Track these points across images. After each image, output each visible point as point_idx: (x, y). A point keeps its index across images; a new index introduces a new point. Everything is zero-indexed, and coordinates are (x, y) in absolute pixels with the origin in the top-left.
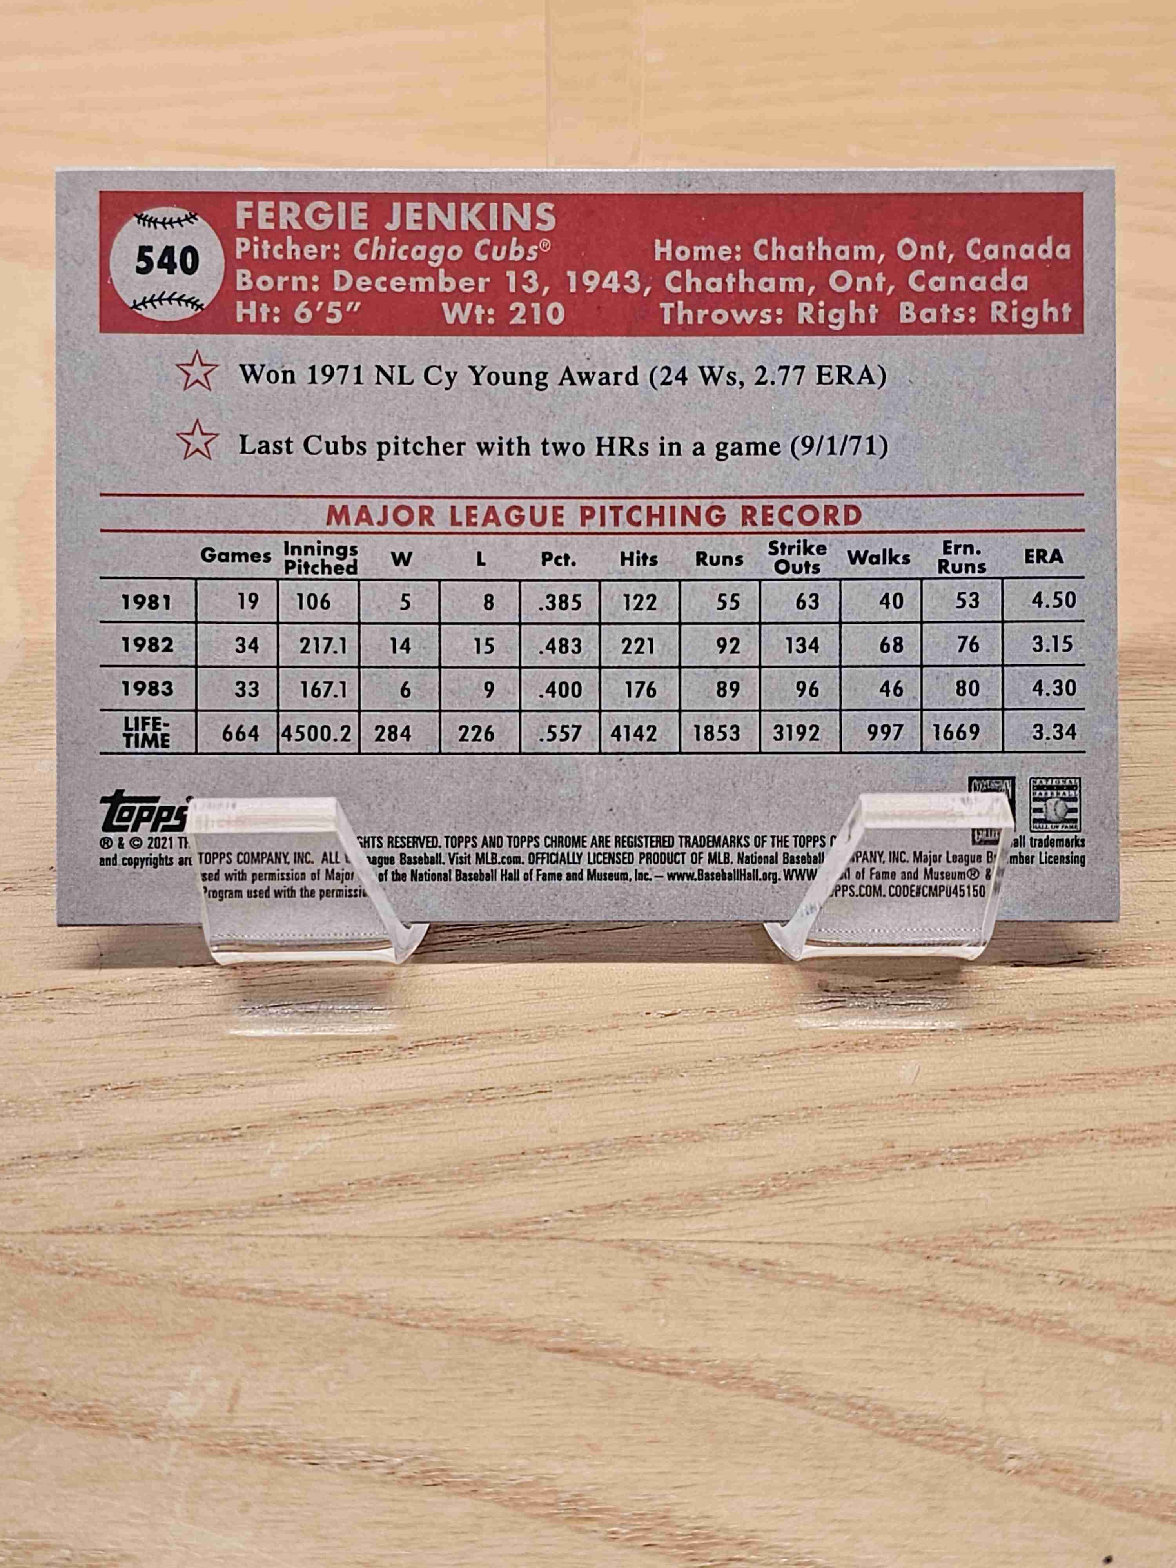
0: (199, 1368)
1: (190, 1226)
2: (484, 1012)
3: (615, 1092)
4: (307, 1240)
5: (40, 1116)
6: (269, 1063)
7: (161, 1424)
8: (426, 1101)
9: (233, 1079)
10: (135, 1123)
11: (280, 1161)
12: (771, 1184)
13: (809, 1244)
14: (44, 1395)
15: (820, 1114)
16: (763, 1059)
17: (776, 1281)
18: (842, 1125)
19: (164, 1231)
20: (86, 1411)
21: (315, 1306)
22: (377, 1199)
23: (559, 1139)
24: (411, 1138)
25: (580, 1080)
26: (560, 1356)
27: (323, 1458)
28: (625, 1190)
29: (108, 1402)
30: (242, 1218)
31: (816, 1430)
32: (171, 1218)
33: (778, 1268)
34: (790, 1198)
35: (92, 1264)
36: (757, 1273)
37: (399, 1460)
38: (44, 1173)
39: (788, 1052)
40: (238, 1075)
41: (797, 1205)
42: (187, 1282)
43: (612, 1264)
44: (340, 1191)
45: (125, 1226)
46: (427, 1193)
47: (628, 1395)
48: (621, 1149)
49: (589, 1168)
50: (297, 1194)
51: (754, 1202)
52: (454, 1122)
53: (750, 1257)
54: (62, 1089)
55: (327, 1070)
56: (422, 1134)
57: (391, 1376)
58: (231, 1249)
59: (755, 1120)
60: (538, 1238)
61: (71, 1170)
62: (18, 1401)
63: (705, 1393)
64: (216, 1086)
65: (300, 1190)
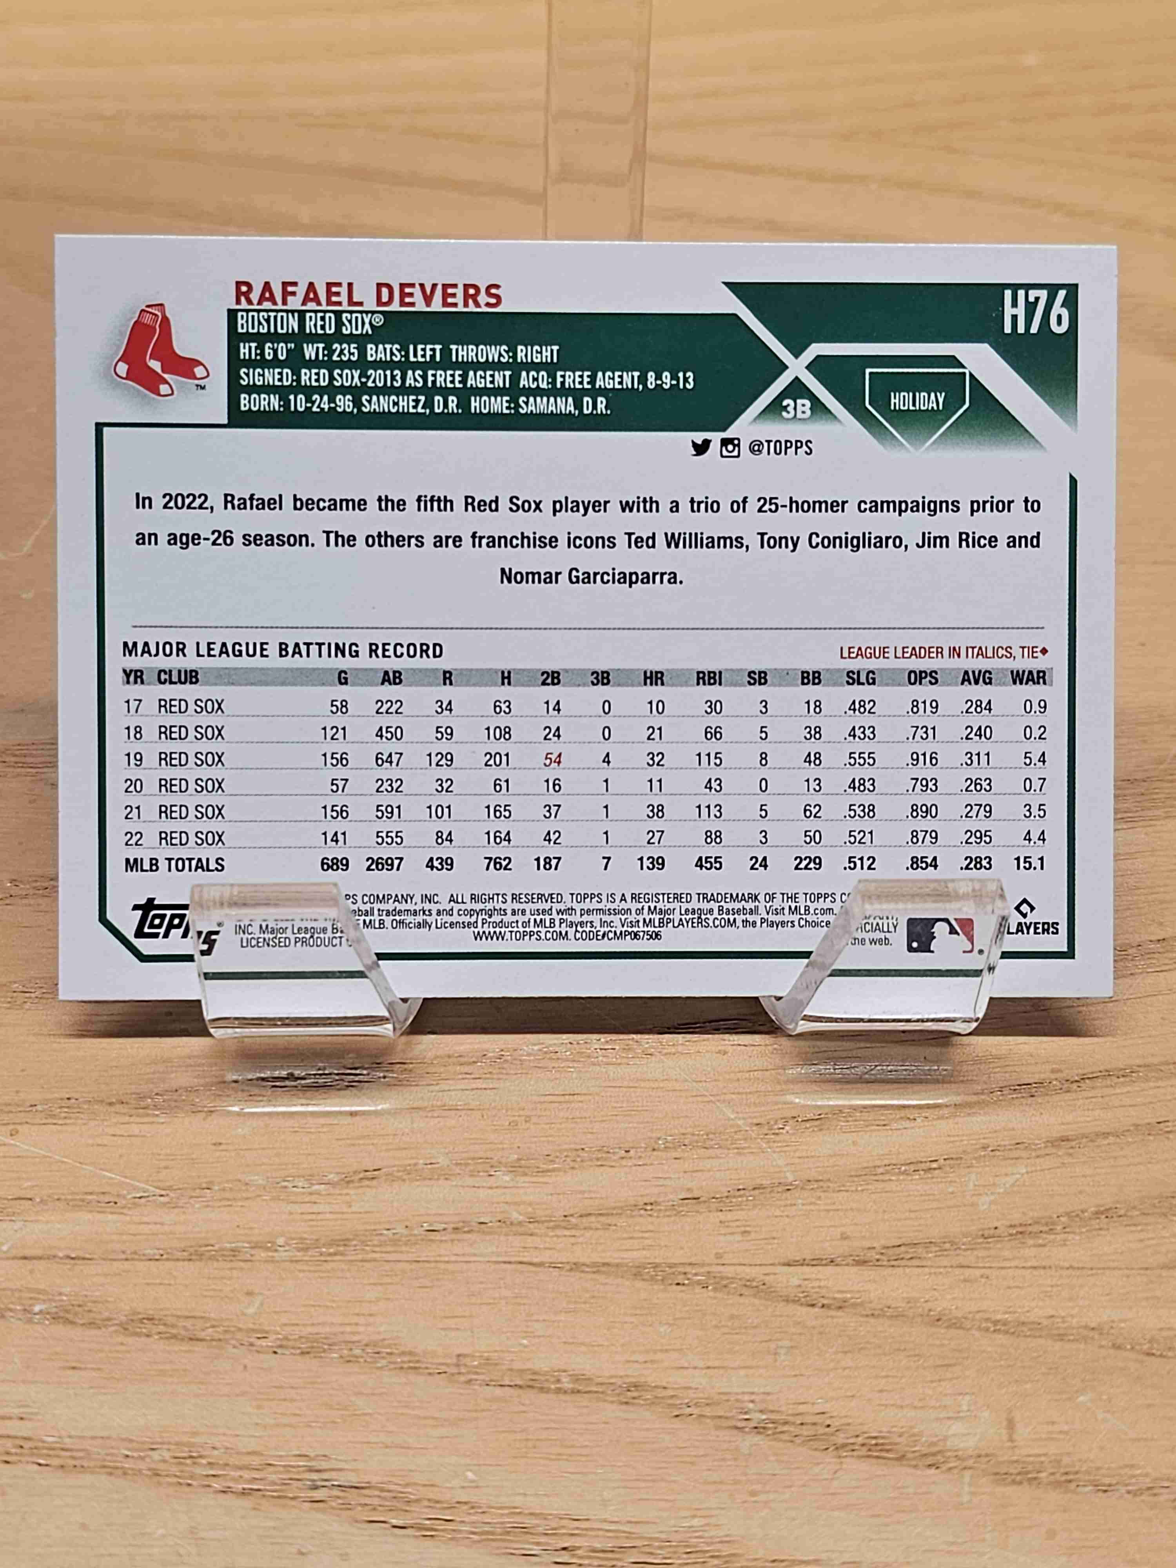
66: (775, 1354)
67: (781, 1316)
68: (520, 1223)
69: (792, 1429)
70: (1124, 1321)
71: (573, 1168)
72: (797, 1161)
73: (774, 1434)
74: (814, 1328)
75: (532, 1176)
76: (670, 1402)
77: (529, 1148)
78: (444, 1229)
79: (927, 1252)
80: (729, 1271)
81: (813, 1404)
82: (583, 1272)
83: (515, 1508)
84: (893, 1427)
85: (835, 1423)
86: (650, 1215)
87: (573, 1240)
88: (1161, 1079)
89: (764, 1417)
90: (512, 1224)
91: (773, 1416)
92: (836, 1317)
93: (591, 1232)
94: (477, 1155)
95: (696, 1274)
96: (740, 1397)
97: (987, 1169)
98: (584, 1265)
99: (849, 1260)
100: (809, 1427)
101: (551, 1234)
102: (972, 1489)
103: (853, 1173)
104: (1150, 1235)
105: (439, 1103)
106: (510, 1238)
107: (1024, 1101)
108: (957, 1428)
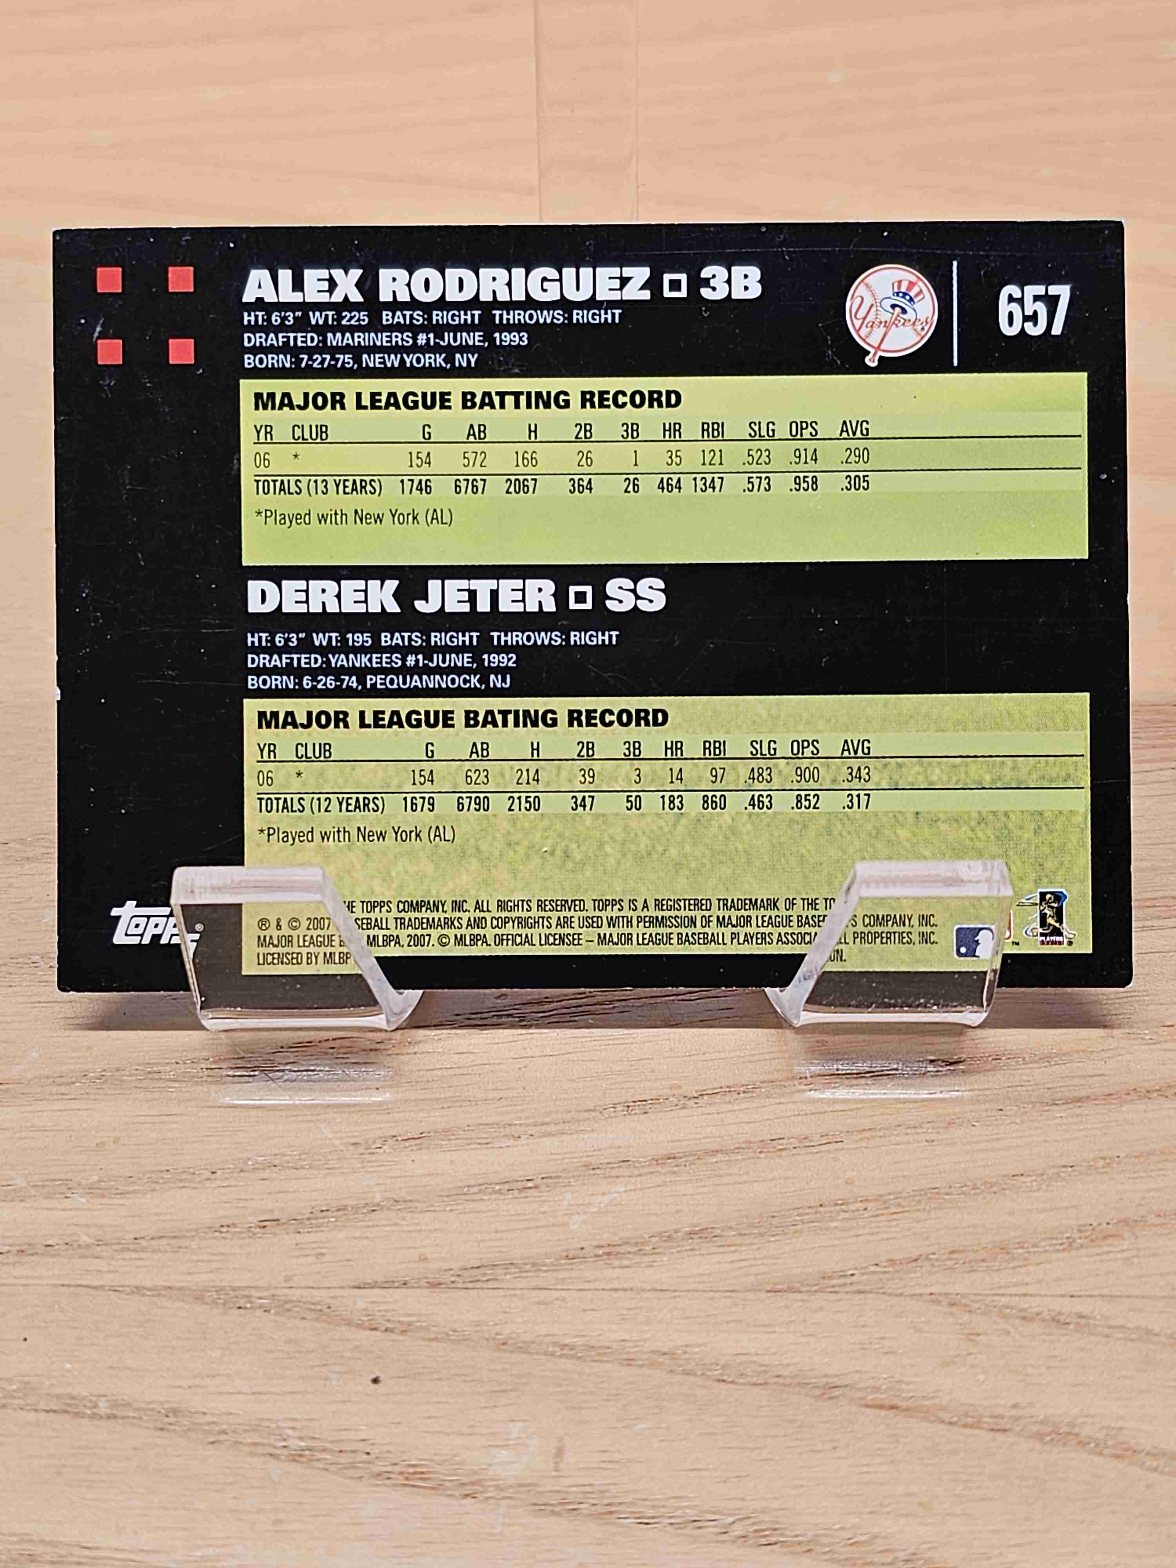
0: (520, 1424)
1: (496, 1280)
2: (766, 1060)
3: (908, 1143)
4: (615, 1295)
5: (333, 1168)
6: (556, 1112)
7: (489, 1483)
8: (718, 1151)
9: (522, 1129)
10: (429, 1175)
11: (579, 1213)
12: (1078, 1235)
13: (1120, 1297)
14: (368, 1453)
15: (1119, 1163)
16: (1055, 1108)
17: (1093, 1335)
18: (1143, 1174)
19: (471, 1285)
20: (411, 1470)
21: (629, 1362)
22: (678, 1252)
23: (855, 1190)
24: (706, 1189)
25: (870, 1129)
26: (883, 1413)
27: (653, 1518)
28: (927, 1242)
29: (431, 1460)
30: (546, 1271)
31: (1148, 1487)
32: (475, 1272)
33: (1092, 1322)
34: (1098, 1251)
35: (402, 1319)
36: (1072, 1326)
37: (730, 1519)
38: (344, 1226)
39: (1079, 1100)
40: (527, 1125)
41: (1104, 1257)
42: (498, 1337)
43: (923, 1319)
44: (642, 1244)
45: (430, 1281)
46: (728, 1246)
47: (954, 1452)
48: (919, 1201)
49: (889, 1221)
50: (598, 1247)
51: (1060, 1255)
52: (748, 1173)
53: (1064, 1310)
54: (353, 1140)
55: (614, 1120)
56: (717, 1185)
57: (714, 1434)
58: (539, 1303)
59: (1053, 1170)
60: (847, 1293)
61: (371, 1223)
62: (343, 1459)
63: (1031, 1450)
64: (506, 1136)
65: (602, 1243)
66: (326, 1379)
67: (341, 1340)
68: (88, 1246)
69: (329, 1457)
70: (700, 1346)
71: (154, 1190)
72: (388, 1181)
73: (311, 1460)
74: (371, 1352)
75: (110, 1198)
76: (207, 1428)
77: (112, 1169)
78: (8, 1252)
79: (506, 1274)
80: (296, 1294)
81: (356, 1430)
82: (143, 1295)
83: (27, 1534)
84: (436, 1454)
85: (375, 1451)
86: (224, 1238)
87: (138, 1263)
88: (783, 1095)
89: (303, 1444)
90: (79, 1246)
91: (311, 1443)
92: (398, 1341)
93: (160, 1255)
94: (56, 1177)
95: (260, 1298)
96: (281, 1424)
97: (586, 1187)
98: (144, 1288)
99: (423, 1283)
100: (350, 1455)
101: (119, 1257)
102: (507, 1521)
103: (444, 1193)
104: (743, 1257)
105: (28, 1124)
106: (74, 1261)
107: (635, 1118)
108: (504, 1455)
